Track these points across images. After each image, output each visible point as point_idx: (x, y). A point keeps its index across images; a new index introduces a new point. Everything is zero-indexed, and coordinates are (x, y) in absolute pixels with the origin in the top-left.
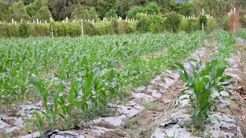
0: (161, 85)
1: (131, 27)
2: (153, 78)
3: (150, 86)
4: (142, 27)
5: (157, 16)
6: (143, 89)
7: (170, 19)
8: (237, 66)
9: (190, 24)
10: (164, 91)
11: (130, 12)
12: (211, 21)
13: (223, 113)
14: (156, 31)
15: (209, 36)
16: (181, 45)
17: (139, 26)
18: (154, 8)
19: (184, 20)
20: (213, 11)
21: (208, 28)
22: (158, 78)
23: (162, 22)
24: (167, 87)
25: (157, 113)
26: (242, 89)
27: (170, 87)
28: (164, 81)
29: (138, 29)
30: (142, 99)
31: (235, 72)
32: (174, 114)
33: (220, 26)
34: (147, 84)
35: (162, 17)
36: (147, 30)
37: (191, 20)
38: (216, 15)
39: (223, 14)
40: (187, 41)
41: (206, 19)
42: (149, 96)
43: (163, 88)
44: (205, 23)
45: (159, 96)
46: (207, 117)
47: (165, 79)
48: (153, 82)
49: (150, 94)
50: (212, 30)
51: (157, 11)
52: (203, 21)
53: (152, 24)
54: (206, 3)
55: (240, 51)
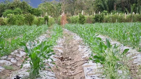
0: (17, 55)
1: (5, 21)
2: (13, 51)
3: (10, 56)
4: (11, 22)
5: (20, 16)
6: (5, 58)
7: (27, 17)
8: (62, 44)
9: (39, 21)
10: (19, 59)
11: (4, 13)
12: (51, 19)
13: (49, 71)
14: (20, 24)
15: (50, 28)
16: (31, 33)
17: (9, 21)
18: (19, 11)
19: (36, 18)
20: (52, 14)
21: (49, 23)
22: (16, 51)
23: (23, 19)
24: (20, 56)
25: (12, 71)
26: (62, 58)
27: (22, 57)
28: (19, 53)
29: (8, 23)
30: (4, 64)
31: (60, 48)
32: (21, 72)
33: (56, 22)
34: (8, 55)
35: (23, 16)
36: (14, 24)
37: (40, 19)
38: (54, 16)
39: (58, 16)
40: (35, 30)
41: (48, 18)
42: (9, 62)
43: (18, 57)
44: (47, 20)
45: (15, 61)
46: (38, 73)
47: (20, 52)
48: (12, 53)
49: (10, 60)
50: (51, 24)
51: (21, 13)
52: (46, 19)
53: (17, 20)
54: (49, 9)
55: (65, 36)
